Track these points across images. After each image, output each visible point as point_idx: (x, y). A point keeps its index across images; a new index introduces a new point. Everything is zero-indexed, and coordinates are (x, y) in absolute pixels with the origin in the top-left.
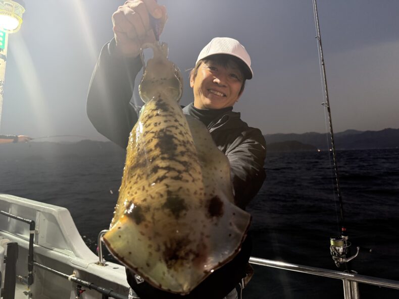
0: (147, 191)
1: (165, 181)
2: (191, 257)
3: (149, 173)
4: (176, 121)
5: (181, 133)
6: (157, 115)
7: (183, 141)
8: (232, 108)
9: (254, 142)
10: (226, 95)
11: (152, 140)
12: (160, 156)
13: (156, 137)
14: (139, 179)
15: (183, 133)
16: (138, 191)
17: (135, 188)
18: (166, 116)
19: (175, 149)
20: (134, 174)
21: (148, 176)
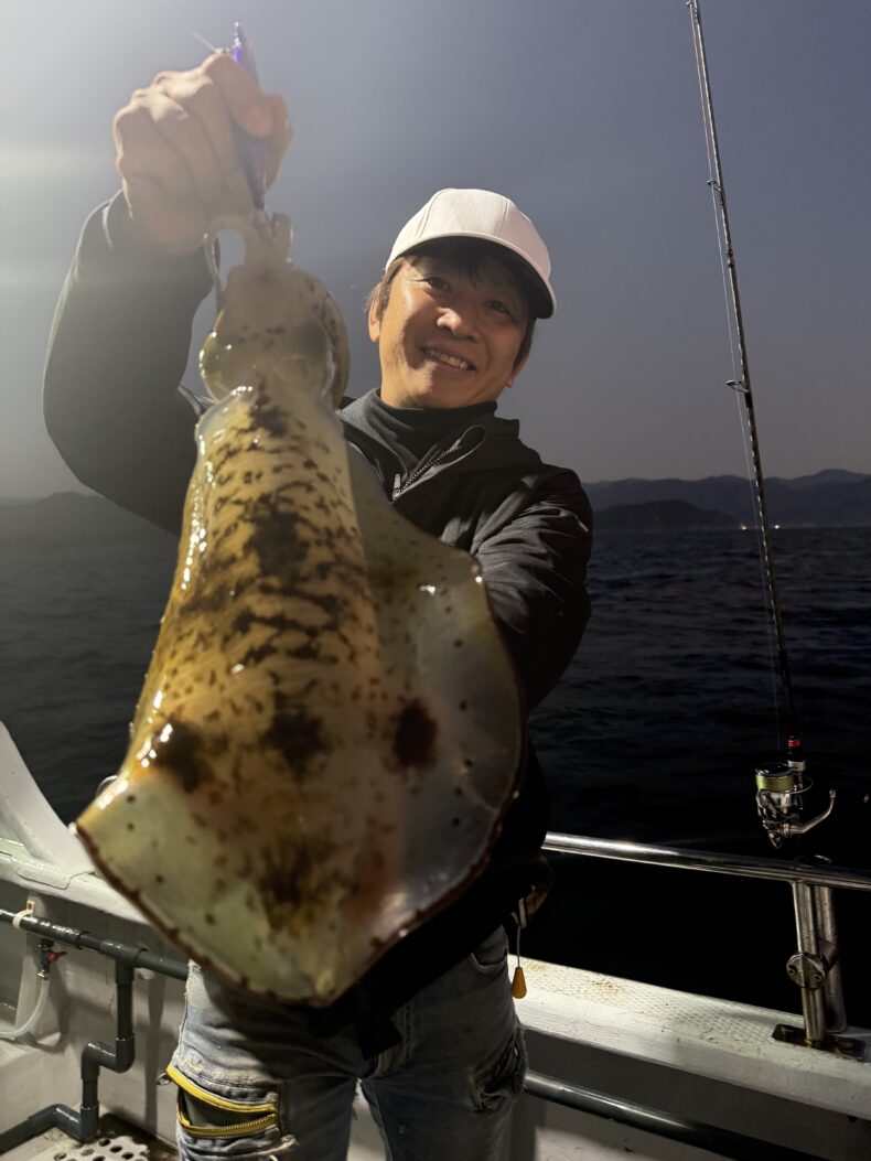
0: (222, 688)
1: (270, 663)
2: (338, 894)
3: (229, 631)
4: (309, 464)
5: (321, 505)
6: (253, 447)
7: (328, 531)
8: (492, 406)
9: (558, 512)
10: (477, 364)
11: (236, 525)
12: (259, 581)
13: (248, 516)
14: (201, 646)
15: (327, 502)
16: (196, 686)
17: (187, 672)
18: (277, 451)
19: (301, 556)
20: (186, 630)
21: (226, 639)
